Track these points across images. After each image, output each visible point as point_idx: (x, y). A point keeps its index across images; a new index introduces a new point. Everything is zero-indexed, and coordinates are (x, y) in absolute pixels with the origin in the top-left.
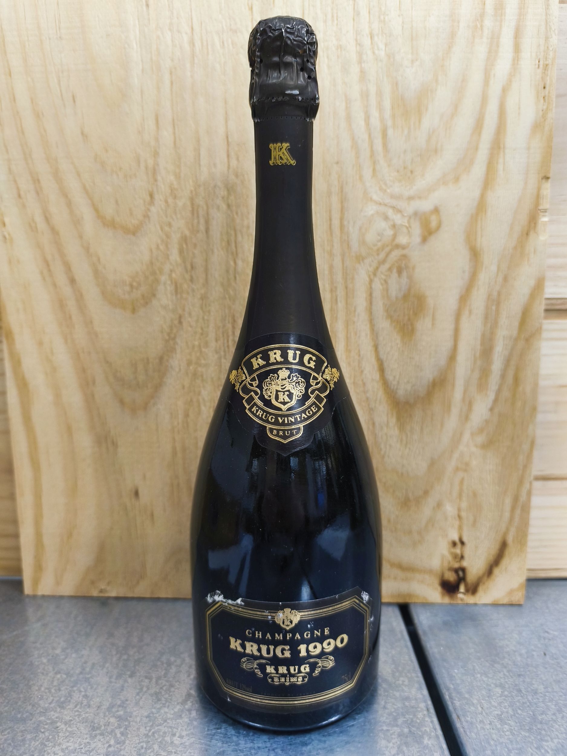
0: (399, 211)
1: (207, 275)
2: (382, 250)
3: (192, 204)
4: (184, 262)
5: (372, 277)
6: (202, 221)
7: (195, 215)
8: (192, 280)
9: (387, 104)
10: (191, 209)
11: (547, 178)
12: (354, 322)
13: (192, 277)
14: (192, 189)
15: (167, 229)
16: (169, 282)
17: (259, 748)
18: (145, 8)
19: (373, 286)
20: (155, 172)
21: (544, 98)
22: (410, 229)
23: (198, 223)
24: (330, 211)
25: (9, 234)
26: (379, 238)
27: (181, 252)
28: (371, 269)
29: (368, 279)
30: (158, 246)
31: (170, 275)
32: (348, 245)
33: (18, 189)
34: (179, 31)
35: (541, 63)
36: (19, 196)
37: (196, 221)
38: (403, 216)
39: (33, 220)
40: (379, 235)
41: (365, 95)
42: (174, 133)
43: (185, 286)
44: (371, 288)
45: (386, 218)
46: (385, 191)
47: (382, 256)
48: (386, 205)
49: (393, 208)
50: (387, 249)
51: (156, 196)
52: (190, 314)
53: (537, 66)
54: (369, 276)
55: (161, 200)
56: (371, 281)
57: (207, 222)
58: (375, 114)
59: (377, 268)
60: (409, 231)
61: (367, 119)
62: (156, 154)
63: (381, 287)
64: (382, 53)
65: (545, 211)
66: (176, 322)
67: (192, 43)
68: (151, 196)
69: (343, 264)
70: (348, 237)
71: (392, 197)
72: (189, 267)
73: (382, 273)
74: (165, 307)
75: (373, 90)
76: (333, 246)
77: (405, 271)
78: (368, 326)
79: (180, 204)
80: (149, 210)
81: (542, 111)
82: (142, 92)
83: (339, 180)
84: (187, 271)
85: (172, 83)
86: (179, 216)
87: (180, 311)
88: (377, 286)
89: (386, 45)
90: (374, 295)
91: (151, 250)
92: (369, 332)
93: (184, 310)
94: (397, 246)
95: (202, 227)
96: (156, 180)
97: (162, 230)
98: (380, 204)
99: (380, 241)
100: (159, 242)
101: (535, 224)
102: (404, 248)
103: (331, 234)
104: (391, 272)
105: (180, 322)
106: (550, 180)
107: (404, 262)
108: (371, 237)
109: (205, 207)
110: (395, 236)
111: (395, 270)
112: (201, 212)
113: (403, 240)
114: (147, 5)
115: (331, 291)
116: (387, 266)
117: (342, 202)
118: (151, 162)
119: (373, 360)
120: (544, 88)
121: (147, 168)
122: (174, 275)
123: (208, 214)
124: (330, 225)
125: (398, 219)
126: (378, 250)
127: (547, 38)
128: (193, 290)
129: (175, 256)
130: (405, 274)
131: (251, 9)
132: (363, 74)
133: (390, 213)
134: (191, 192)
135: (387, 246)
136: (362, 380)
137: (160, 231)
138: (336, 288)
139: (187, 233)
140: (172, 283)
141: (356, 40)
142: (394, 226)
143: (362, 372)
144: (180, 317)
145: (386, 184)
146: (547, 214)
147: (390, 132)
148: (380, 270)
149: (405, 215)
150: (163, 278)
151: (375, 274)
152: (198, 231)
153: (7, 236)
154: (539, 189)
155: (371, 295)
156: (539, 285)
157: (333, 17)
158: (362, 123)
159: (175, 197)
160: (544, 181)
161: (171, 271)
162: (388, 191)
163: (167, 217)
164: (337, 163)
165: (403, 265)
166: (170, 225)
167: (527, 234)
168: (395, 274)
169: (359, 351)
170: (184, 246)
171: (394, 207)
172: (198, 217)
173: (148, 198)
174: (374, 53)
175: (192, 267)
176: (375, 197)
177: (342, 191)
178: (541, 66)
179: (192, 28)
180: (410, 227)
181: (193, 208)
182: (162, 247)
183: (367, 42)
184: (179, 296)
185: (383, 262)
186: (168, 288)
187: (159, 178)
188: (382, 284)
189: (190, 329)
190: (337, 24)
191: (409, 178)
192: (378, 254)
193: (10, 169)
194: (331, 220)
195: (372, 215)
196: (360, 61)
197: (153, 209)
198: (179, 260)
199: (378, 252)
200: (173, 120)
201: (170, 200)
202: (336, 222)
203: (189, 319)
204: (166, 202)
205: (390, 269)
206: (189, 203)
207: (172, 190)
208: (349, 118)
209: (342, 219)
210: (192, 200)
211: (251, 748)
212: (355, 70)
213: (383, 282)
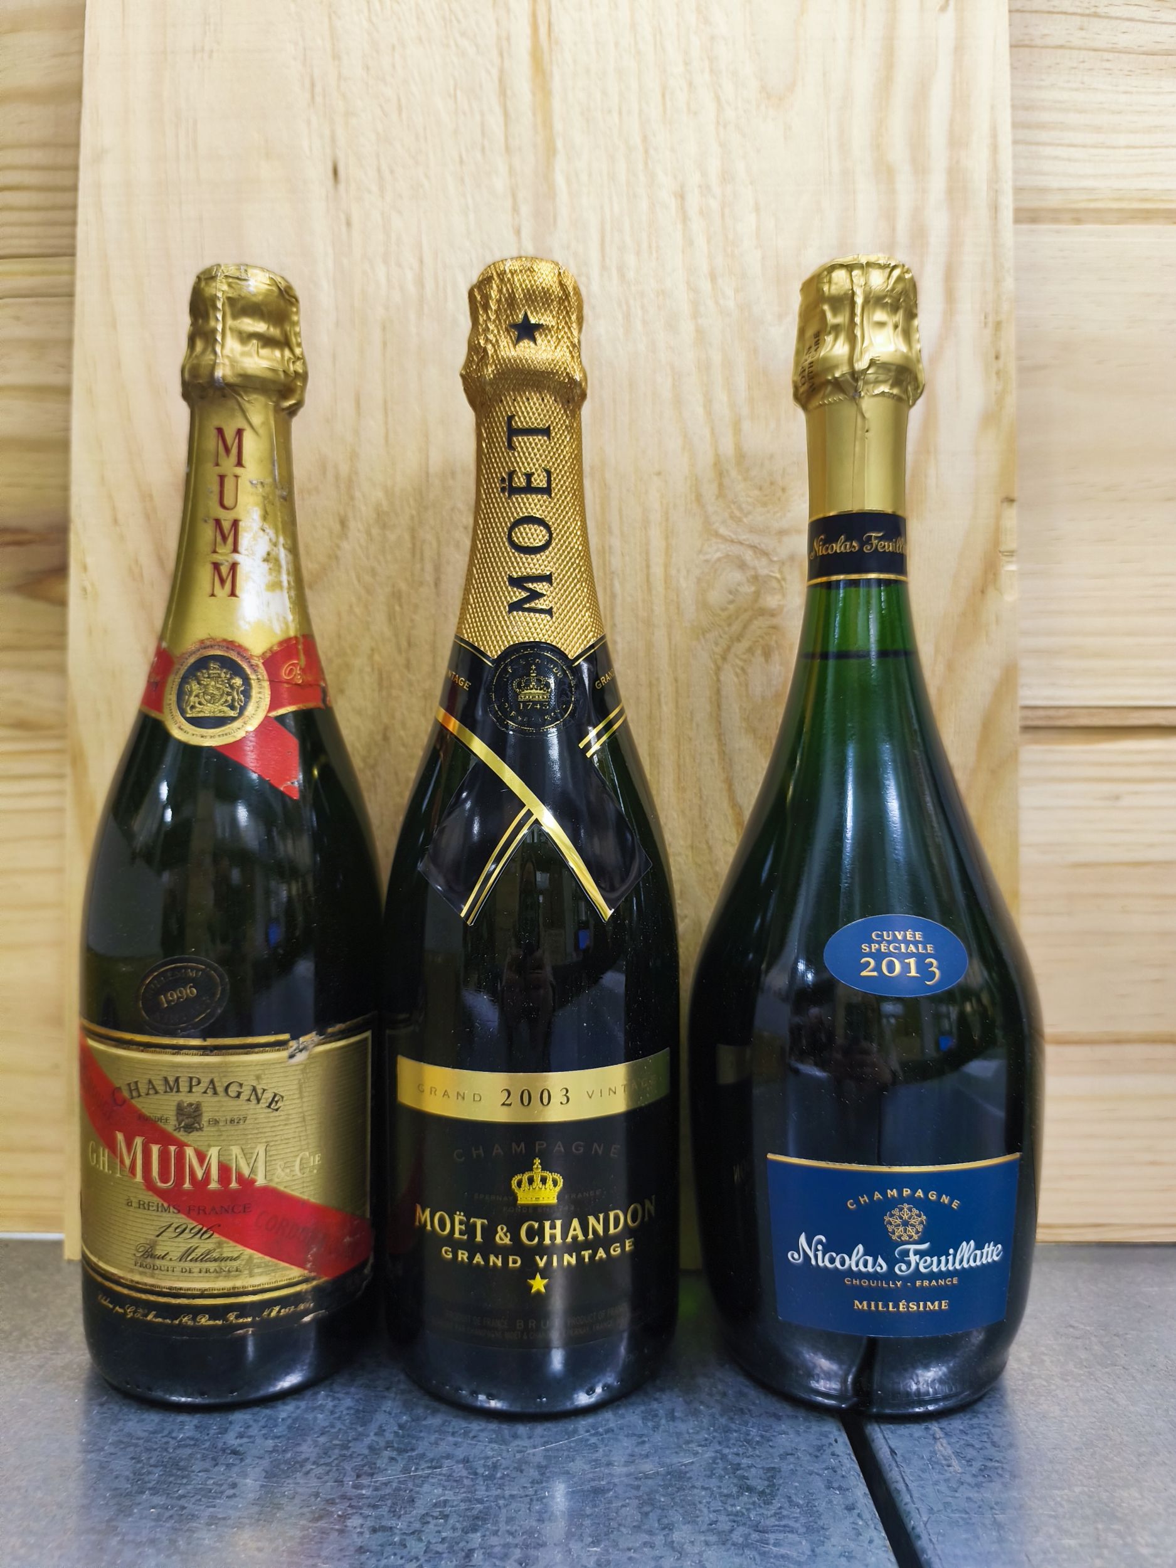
0: (765, 554)
1: (434, 657)
2: (737, 618)
3: (413, 537)
4: (396, 635)
5: (720, 662)
6: (429, 567)
7: (418, 556)
8: (408, 666)
9: (741, 380)
10: (410, 545)
11: (1011, 501)
12: (690, 739)
13: (408, 661)
14: (414, 512)
15: (368, 578)
16: (368, 669)
17: (512, 1496)
18: (344, 228)
19: (722, 678)
20: (350, 484)
21: (998, 373)
22: (783, 583)
23: (422, 569)
24: (647, 553)
25: (93, 585)
26: (731, 597)
27: (391, 617)
28: (718, 650)
29: (713, 666)
30: (351, 607)
31: (371, 657)
32: (678, 608)
33: (114, 509)
34: (399, 265)
35: (990, 319)
36: (115, 521)
37: (418, 566)
38: (771, 561)
39: (137, 561)
40: (730, 592)
41: (704, 367)
42: (386, 423)
43: (396, 676)
44: (718, 680)
45: (742, 565)
46: (739, 521)
47: (736, 627)
48: (741, 543)
49: (753, 547)
50: (745, 616)
51: (352, 524)
52: (403, 724)
53: (983, 325)
54: (715, 663)
55: (359, 530)
56: (718, 669)
57: (437, 568)
58: (721, 397)
59: (729, 648)
60: (782, 587)
61: (708, 403)
62: (354, 456)
63: (736, 679)
64: (731, 304)
65: (1011, 553)
66: (379, 737)
67: (420, 283)
68: (343, 523)
69: (670, 640)
70: (678, 596)
71: (752, 530)
72: (404, 644)
73: (736, 656)
74: (359, 712)
75: (717, 358)
76: (652, 610)
77: (777, 652)
78: (715, 745)
79: (392, 537)
80: (338, 547)
81: (996, 393)
82: (334, 357)
83: (661, 502)
84: (400, 651)
85: (385, 344)
86: (389, 557)
87: (385, 720)
88: (729, 677)
89: (737, 291)
90: (724, 693)
91: (339, 614)
92: (716, 757)
93: (393, 717)
94: (763, 612)
95: (429, 578)
96: (352, 498)
97: (359, 581)
98: (732, 541)
99: (731, 602)
100: (354, 600)
101: (995, 574)
102: (772, 614)
103: (650, 590)
104: (753, 654)
105: (386, 738)
106: (1015, 505)
107: (774, 637)
108: (716, 596)
109: (435, 544)
110: (757, 595)
111: (759, 652)
112: (428, 553)
113: (771, 601)
114: (349, 224)
115: (651, 685)
116: (745, 644)
117: (667, 538)
118: (344, 469)
119: (725, 805)
120: (997, 358)
121: (337, 477)
122: (377, 657)
123: (439, 554)
124: (648, 575)
125: (762, 567)
126: (729, 617)
127: (998, 281)
128: (410, 684)
129: (380, 623)
130: (776, 657)
131: (518, 232)
132: (701, 336)
133: (748, 556)
134: (412, 517)
135: (746, 610)
136: (707, 842)
137: (356, 582)
138: (658, 679)
139: (403, 586)
140: (373, 669)
141: (688, 283)
142: (755, 578)
143: (706, 826)
144: (386, 729)
145: (740, 508)
146: (1014, 559)
147: (746, 426)
148: (733, 650)
149: (775, 559)
150: (359, 662)
151: (724, 659)
152: (421, 584)
153: (89, 588)
154: (998, 517)
155: (718, 692)
156: (1008, 679)
157: (650, 247)
158: (700, 410)
159: (384, 527)
160: (1005, 504)
161: (372, 650)
162: (745, 520)
163: (368, 558)
164: (659, 474)
165: (773, 643)
166: (373, 573)
167: (983, 592)
168: (759, 659)
169: (700, 790)
170: (397, 608)
171: (756, 547)
172: (422, 559)
173: (337, 527)
174: (717, 303)
175: (409, 644)
176: (723, 531)
177: (667, 520)
178: (990, 325)
179: (421, 261)
180: (784, 579)
181: (414, 544)
182: (358, 610)
183: (705, 286)
184: (384, 693)
185: (739, 638)
186: (367, 678)
187: (358, 494)
188: (737, 675)
189: (402, 750)
190: (657, 259)
191: (779, 499)
192: (730, 625)
193: (103, 478)
194: (648, 567)
195: (719, 560)
196: (696, 315)
197: (345, 545)
198: (388, 632)
199: (729, 621)
200: (385, 402)
201: (375, 531)
202: (658, 571)
203: (402, 733)
204: (369, 533)
205: (750, 650)
206: (407, 537)
207: (378, 514)
208: (678, 402)
209: (667, 566)
210: (413, 531)
211: (498, 1497)
212: (687, 327)
213: (738, 671)
